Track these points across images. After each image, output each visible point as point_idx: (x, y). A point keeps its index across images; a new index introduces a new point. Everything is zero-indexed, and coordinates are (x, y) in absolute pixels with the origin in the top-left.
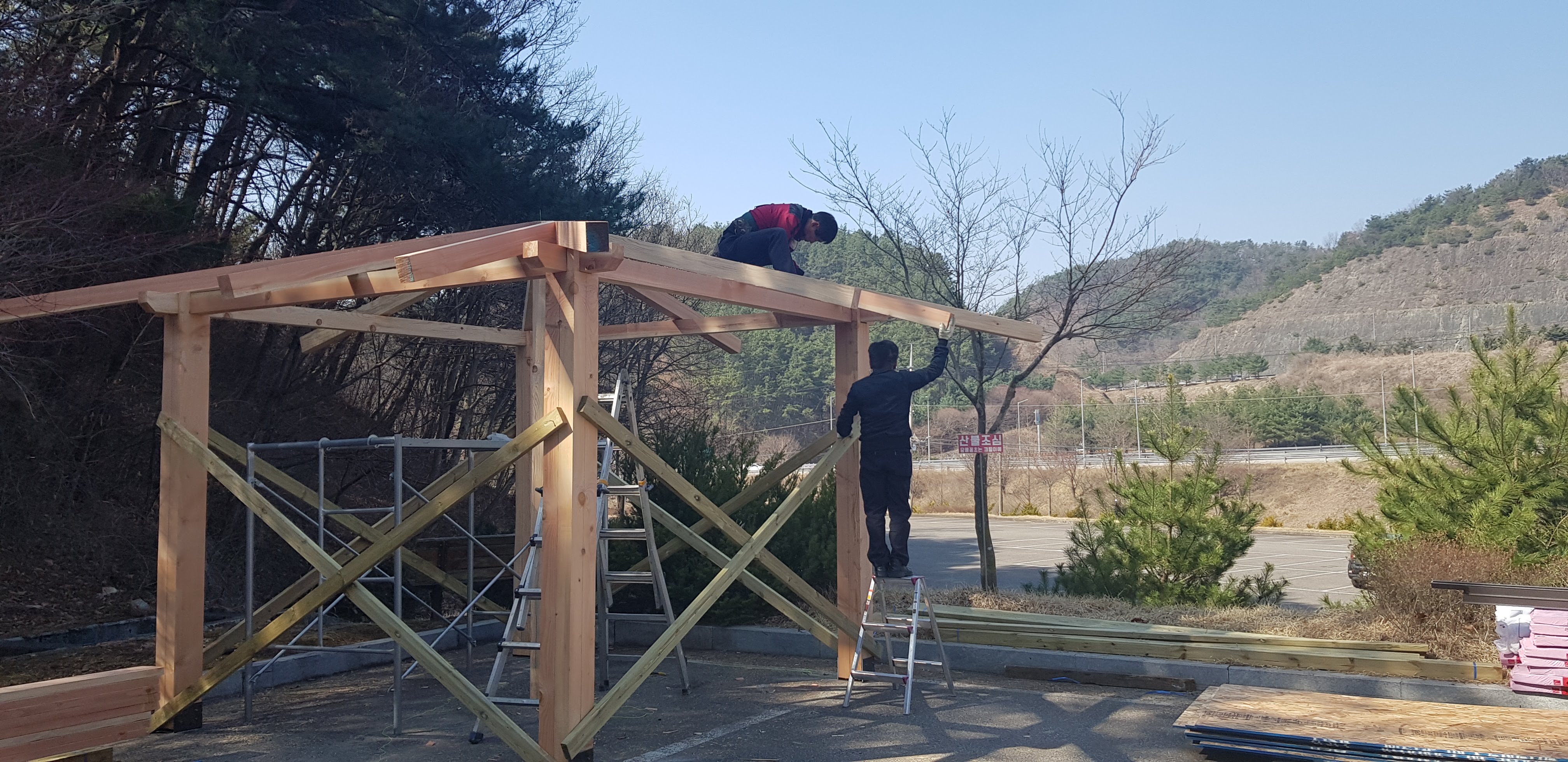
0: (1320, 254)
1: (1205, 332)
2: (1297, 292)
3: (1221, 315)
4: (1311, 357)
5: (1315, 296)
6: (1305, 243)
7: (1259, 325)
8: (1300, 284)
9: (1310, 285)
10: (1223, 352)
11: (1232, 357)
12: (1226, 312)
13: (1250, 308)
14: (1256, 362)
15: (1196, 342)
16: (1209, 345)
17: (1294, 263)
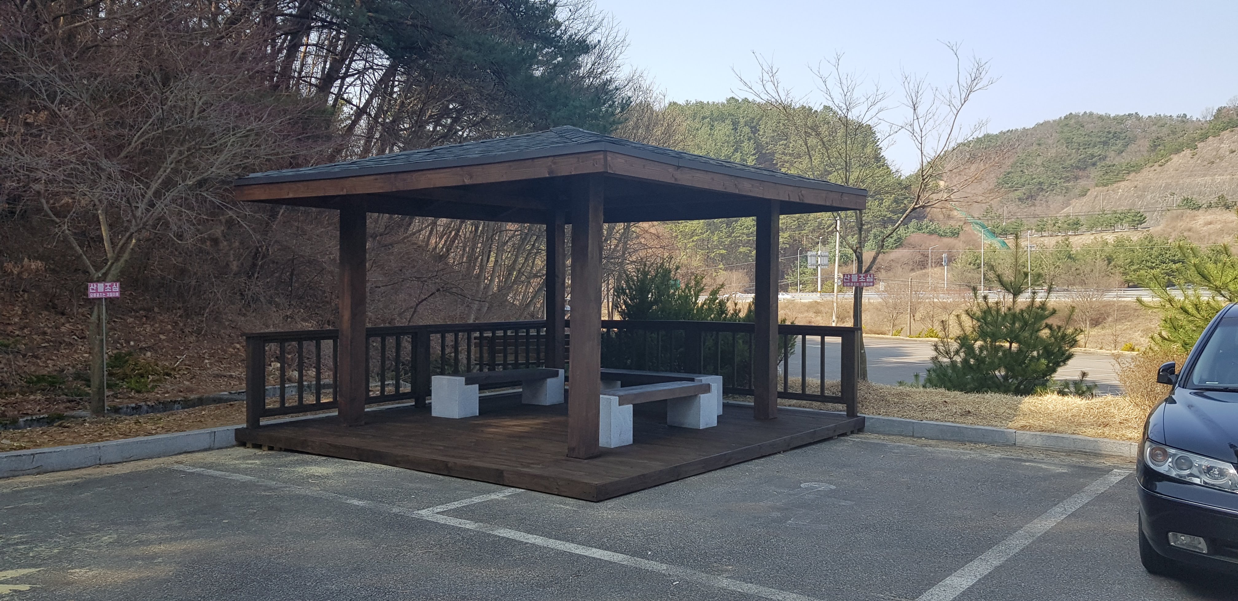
0: (1198, 125)
1: (1093, 192)
2: (1175, 158)
3: (1107, 177)
4: (1183, 213)
5: (1191, 161)
6: (1185, 115)
7: (1140, 185)
8: (1177, 151)
9: (1187, 152)
10: (1107, 208)
11: (1115, 212)
12: (1112, 174)
13: (1134, 171)
14: (1135, 216)
15: (1085, 199)
16: (1096, 202)
17: (1174, 133)
